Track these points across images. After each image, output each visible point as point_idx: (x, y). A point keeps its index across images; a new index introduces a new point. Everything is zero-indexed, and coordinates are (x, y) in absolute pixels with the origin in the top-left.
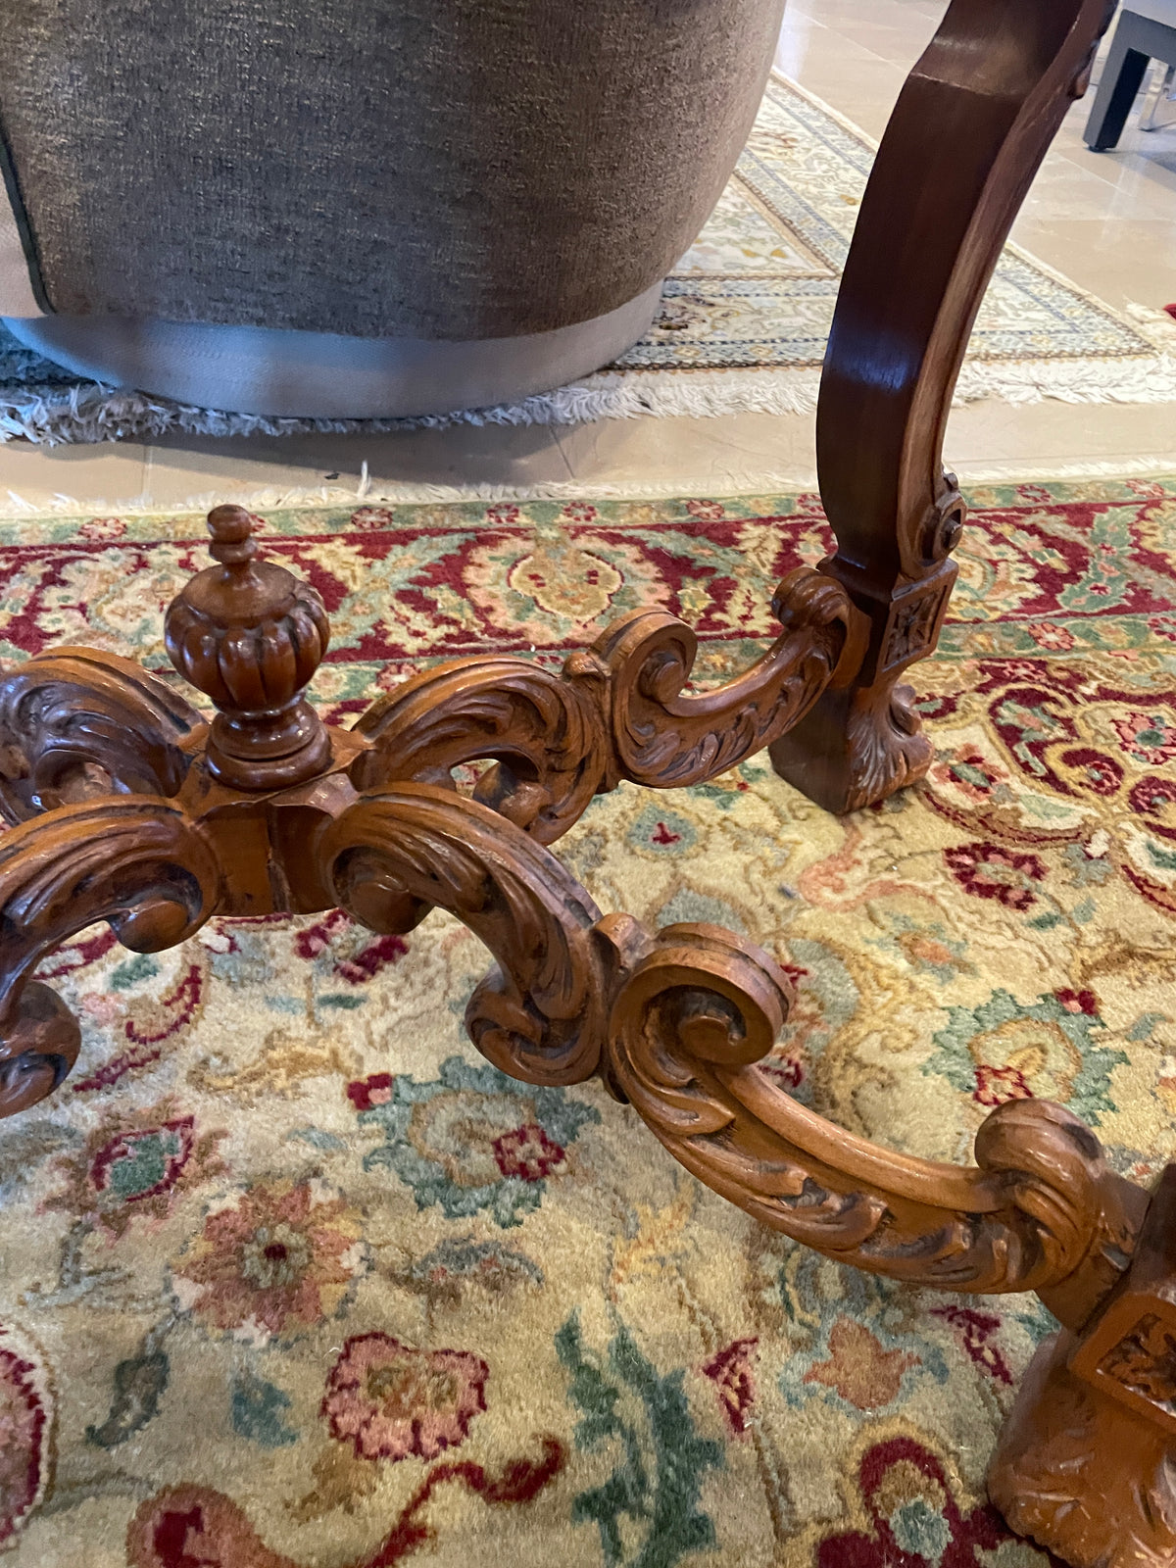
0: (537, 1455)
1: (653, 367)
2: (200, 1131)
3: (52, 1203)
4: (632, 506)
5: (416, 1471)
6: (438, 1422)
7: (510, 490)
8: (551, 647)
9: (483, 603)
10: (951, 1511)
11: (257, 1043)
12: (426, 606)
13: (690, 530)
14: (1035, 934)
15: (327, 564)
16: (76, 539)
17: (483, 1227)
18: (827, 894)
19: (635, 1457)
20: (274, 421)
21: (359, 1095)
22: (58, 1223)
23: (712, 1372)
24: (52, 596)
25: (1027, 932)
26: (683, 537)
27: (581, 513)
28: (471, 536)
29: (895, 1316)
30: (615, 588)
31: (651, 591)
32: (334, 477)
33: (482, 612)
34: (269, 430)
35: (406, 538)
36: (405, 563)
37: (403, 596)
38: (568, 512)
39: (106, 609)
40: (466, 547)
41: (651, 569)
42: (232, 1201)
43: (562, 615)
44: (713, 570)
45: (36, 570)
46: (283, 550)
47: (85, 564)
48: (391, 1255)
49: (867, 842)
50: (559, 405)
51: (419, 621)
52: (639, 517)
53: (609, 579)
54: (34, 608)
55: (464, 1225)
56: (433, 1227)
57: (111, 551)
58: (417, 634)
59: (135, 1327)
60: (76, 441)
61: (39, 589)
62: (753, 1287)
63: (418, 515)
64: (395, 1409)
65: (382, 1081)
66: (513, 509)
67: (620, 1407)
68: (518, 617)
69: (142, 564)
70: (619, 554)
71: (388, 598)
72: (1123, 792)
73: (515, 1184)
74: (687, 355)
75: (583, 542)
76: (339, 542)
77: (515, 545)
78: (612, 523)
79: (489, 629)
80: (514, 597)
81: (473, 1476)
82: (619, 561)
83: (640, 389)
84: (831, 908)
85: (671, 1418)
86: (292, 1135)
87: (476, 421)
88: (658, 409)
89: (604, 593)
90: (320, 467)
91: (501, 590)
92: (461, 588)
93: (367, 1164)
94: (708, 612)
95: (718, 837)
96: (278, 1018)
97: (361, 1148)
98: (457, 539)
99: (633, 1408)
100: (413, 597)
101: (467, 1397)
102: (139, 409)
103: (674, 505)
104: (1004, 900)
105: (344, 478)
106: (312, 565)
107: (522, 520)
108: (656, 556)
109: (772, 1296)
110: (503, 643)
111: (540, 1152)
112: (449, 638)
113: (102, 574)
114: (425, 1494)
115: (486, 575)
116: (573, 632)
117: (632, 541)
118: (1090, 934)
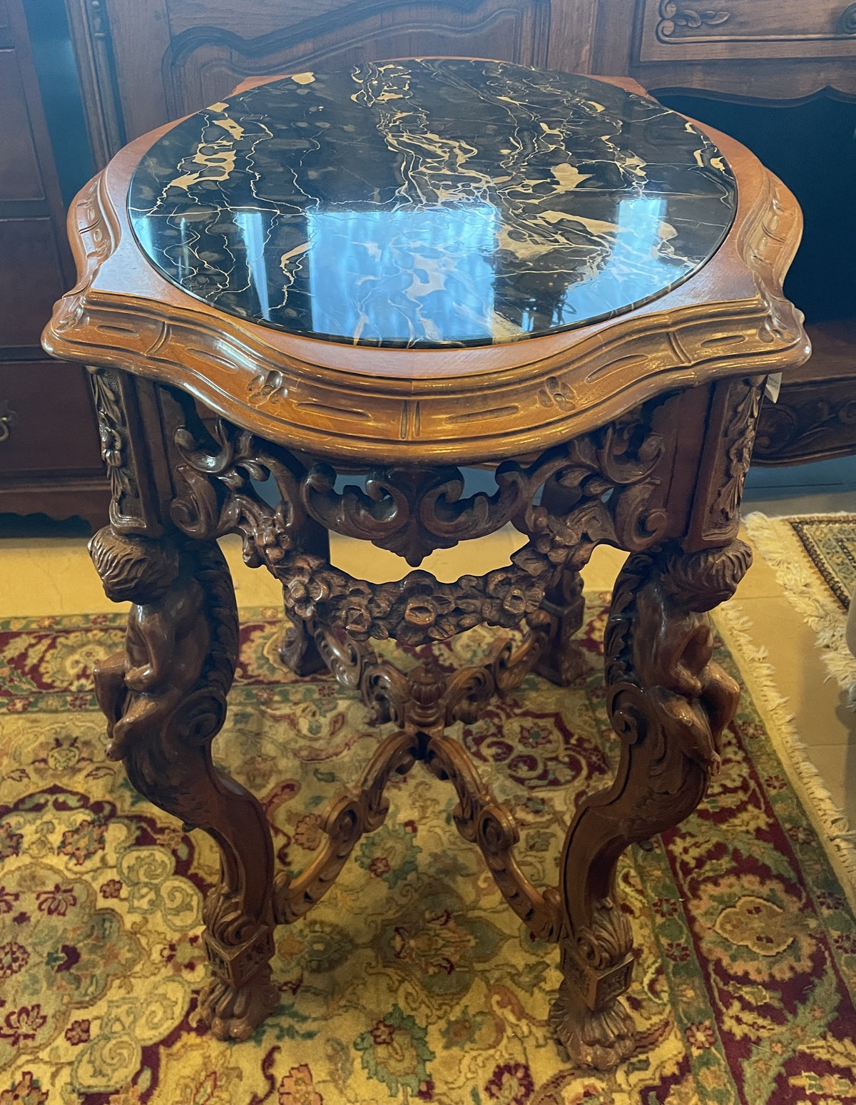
2: (402, 785)
6: (303, 839)
9: (722, 881)
11: (434, 796)
12: (713, 856)
14: (469, 1089)
15: (744, 815)
18: (496, 998)
21: (410, 823)
25: (470, 1085)
26: (836, 1004)
29: (303, 963)
30: (756, 950)
31: (758, 971)
33: (713, 881)
35: (783, 850)
36: (756, 850)
37: (720, 846)
38: (846, 938)
40: (780, 878)
41: (784, 976)
43: (719, 919)
46: (753, 798)
51: (698, 852)
53: (765, 948)
58: (685, 850)
59: (343, 775)
62: (322, 923)
64: (308, 830)
65: (415, 830)
68: (713, 897)
70: (798, 961)
71: (716, 840)
73: (369, 862)
75: (807, 940)
76: (769, 820)
77: (792, 903)
78: (839, 962)
79: (696, 882)
80: (732, 897)
82: (789, 958)
86: (396, 806)
89: (748, 943)
91: (736, 889)
92: (735, 872)
94: (740, 999)
96: (443, 802)
98: (789, 874)
100: (720, 851)
101: (307, 845)
104: (492, 1082)
106: (741, 810)
107: (825, 911)
108: (803, 979)
109: (317, 928)
110: (686, 887)
111: (379, 871)
112: (685, 863)
115: (753, 885)
116: (703, 922)
117: (818, 970)
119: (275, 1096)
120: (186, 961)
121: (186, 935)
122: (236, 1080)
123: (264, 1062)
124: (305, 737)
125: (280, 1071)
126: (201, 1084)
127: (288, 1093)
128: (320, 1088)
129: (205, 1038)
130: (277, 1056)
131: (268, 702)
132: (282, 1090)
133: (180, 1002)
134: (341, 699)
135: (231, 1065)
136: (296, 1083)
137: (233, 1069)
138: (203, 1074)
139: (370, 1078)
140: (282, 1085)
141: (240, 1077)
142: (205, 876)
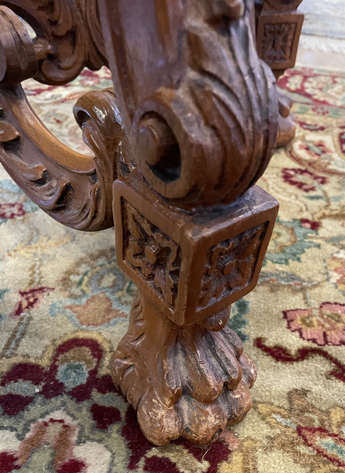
10: (93, 373)
14: (306, 200)
23: (22, 294)
25: (303, 199)
29: (128, 298)
104: (300, 187)
111: (15, 211)
118: (334, 205)
119: (331, 350)
125: (293, 343)
126: (320, 452)
127: (325, 335)
128: (315, 303)
129: (233, 446)
130: (270, 343)
132: (321, 341)
135: (285, 403)
136: (310, 325)
137: (291, 402)
138: (302, 449)
139: (299, 260)
140: (314, 341)
141: (304, 393)
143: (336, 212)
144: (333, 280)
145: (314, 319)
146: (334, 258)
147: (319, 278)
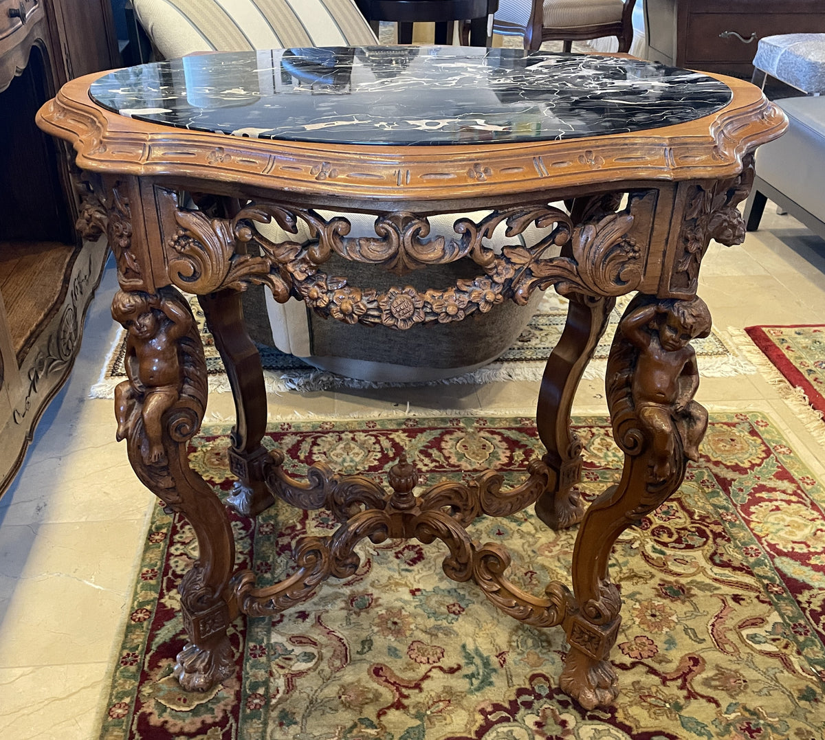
0: (455, 667)
1: (515, 360)
2: (375, 597)
3: (342, 609)
4: (501, 419)
5: (429, 667)
6: (433, 658)
7: (458, 411)
8: (469, 471)
9: (447, 455)
10: (550, 687)
11: (386, 578)
12: (429, 455)
13: (520, 430)
15: (397, 440)
16: (320, 429)
17: (445, 623)
18: (547, 553)
19: (478, 669)
20: (376, 383)
21: (413, 592)
22: (344, 613)
23: (497, 657)
24: (315, 449)
26: (517, 433)
27: (482, 422)
28: (444, 430)
29: (544, 651)
30: (491, 451)
31: (504, 453)
32: (397, 405)
33: (447, 458)
34: (374, 386)
35: (422, 431)
36: (423, 439)
37: (421, 452)
38: (477, 422)
39: (332, 454)
40: (442, 435)
41: (505, 445)
42: (384, 612)
43: (473, 460)
44: (526, 446)
45: (309, 440)
46: (383, 434)
47: (323, 438)
48: (422, 627)
49: (562, 539)
50: (477, 377)
51: (427, 461)
52: (503, 424)
53: (490, 448)
54: (311, 453)
55: (440, 622)
56: (431, 622)
57: (331, 434)
58: (426, 465)
59: (364, 635)
60: (311, 390)
61: (312, 447)
62: (509, 642)
63: (425, 422)
64: (423, 655)
65: (418, 590)
66: (458, 420)
67: (474, 661)
68: (458, 461)
69: (340, 439)
70: (495, 439)
71: (417, 453)
72: (650, 530)
73: (452, 615)
74: (528, 354)
75: (482, 434)
76: (400, 432)
77: (459, 434)
78: (492, 426)
79: (449, 464)
80: (457, 453)
81: (441, 668)
82: (494, 441)
83: (508, 370)
84: (547, 557)
85: (486, 663)
86: (397, 600)
87: (446, 383)
88: (515, 378)
89: (488, 453)
90: (392, 402)
91: (453, 451)
92: (440, 450)
93: (415, 607)
94: (522, 461)
95: (516, 535)
96: (391, 573)
97: (414, 604)
98: (439, 431)
99: (477, 661)
100: (425, 452)
101: (440, 655)
102: (331, 379)
103: (515, 420)
105: (400, 406)
106: (392, 440)
107: (461, 425)
108: (506, 439)
109: (514, 644)
110: (453, 469)
111: (459, 609)
112: (436, 467)
113: (329, 442)
114: (430, 670)
115: (448, 445)
116: (477, 466)
117: (499, 434)
118: (625, 570)
119: (644, 661)
120: (559, 727)
121: (537, 732)
122: (641, 683)
123: (623, 669)
124: (317, 664)
125: (627, 660)
126: (650, 704)
127: (640, 654)
128: (632, 638)
129: (618, 707)
130: (617, 662)
131: (267, 698)
132: (639, 657)
133: (594, 727)
134: (269, 640)
135: (632, 687)
136: (632, 650)
137: (634, 687)
138: (644, 704)
140: (636, 658)
141: (638, 682)
142: (478, 724)
143: (627, 575)
144: (637, 623)
145: (633, 647)
146: (634, 609)
147: (630, 623)
